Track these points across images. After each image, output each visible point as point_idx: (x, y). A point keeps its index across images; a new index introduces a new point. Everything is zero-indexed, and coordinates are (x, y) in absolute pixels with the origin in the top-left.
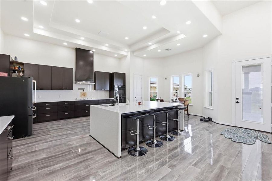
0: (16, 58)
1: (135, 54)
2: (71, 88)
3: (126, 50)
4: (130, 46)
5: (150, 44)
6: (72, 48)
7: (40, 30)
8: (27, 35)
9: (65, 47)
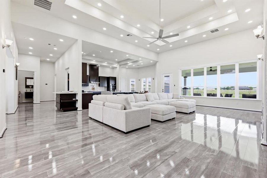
1: (121, 66)
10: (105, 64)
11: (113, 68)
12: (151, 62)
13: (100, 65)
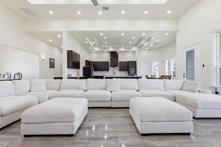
0: (91, 60)
1: (141, 49)
2: (108, 70)
3: (135, 48)
4: (136, 45)
5: (143, 43)
6: (109, 52)
7: (97, 49)
8: (94, 51)
9: (106, 52)
10: (122, 49)
11: (134, 52)
12: (167, 34)
13: (119, 51)
